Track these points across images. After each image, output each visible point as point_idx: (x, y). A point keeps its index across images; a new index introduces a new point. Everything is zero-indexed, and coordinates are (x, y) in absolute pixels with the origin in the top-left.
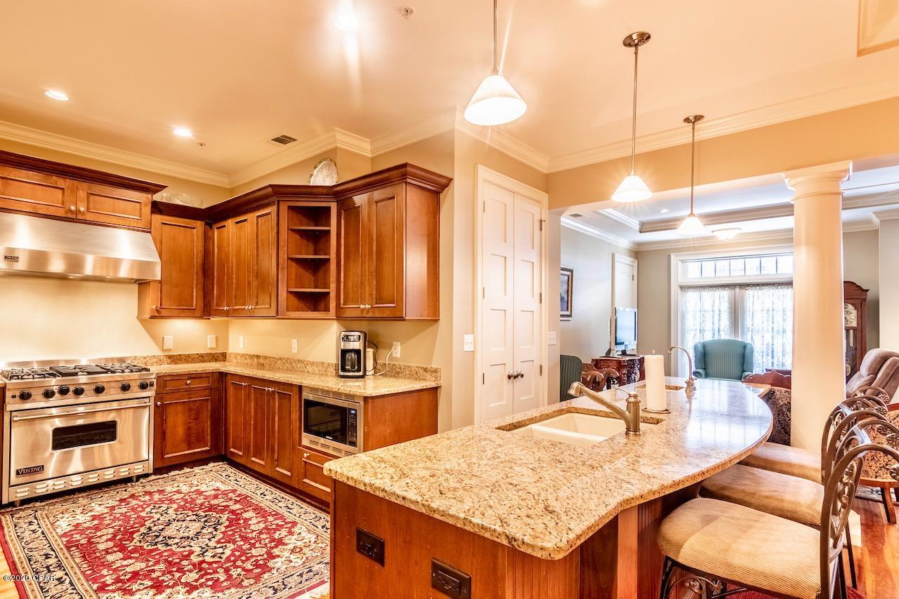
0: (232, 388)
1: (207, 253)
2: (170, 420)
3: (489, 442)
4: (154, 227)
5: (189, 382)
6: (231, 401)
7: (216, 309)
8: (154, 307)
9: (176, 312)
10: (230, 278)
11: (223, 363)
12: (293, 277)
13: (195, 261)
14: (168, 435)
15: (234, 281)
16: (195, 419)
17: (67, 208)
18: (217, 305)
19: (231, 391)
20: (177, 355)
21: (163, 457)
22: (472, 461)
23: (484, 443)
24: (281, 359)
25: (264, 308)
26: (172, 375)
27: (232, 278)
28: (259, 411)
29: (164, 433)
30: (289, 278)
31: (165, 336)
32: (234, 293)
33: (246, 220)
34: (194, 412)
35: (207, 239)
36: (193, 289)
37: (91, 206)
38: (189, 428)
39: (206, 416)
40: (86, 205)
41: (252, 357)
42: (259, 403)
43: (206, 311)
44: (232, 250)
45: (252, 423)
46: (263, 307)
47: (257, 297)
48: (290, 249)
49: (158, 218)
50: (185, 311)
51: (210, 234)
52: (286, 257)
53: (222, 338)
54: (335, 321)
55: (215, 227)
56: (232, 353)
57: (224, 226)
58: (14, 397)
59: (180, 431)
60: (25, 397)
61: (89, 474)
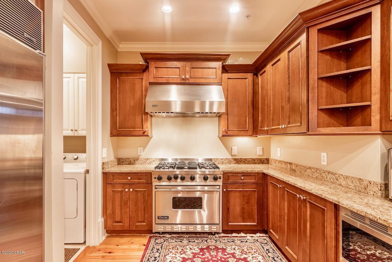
0: (271, 186)
1: (255, 93)
2: (232, 201)
4: (224, 81)
5: (242, 178)
6: (270, 195)
7: (260, 130)
8: (224, 129)
9: (237, 132)
10: (269, 107)
11: (267, 165)
12: (324, 95)
13: (247, 99)
14: (231, 210)
15: (272, 108)
16: (247, 203)
17: (181, 78)
18: (261, 127)
19: (270, 188)
20: (239, 159)
21: (228, 224)
24: (310, 168)
25: (294, 127)
26: (232, 173)
27: (270, 106)
28: (292, 211)
29: (228, 209)
30: (320, 97)
31: (232, 147)
32: (271, 117)
33: (279, 60)
34: (246, 197)
35: (255, 84)
36: (246, 117)
37: (192, 75)
38: (243, 209)
39: (254, 201)
40: (190, 74)
41: (286, 163)
42: (292, 204)
43: (255, 131)
44: (270, 86)
45: (286, 218)
46: (294, 125)
47: (289, 118)
48: (320, 70)
49: (226, 76)
50: (242, 131)
51: (257, 81)
52: (316, 78)
53: (266, 149)
54: (379, 136)
55: (259, 75)
56: (272, 159)
57: (265, 72)
58: (155, 178)
59: (238, 209)
60: (160, 179)
61: (189, 226)
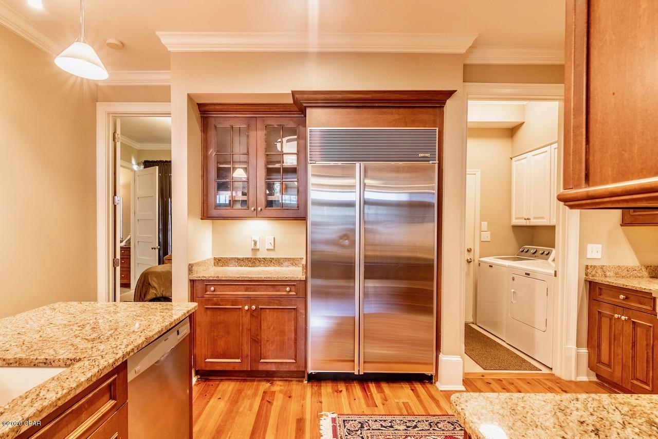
3: (89, 338)
22: (102, 320)
23: (95, 335)
